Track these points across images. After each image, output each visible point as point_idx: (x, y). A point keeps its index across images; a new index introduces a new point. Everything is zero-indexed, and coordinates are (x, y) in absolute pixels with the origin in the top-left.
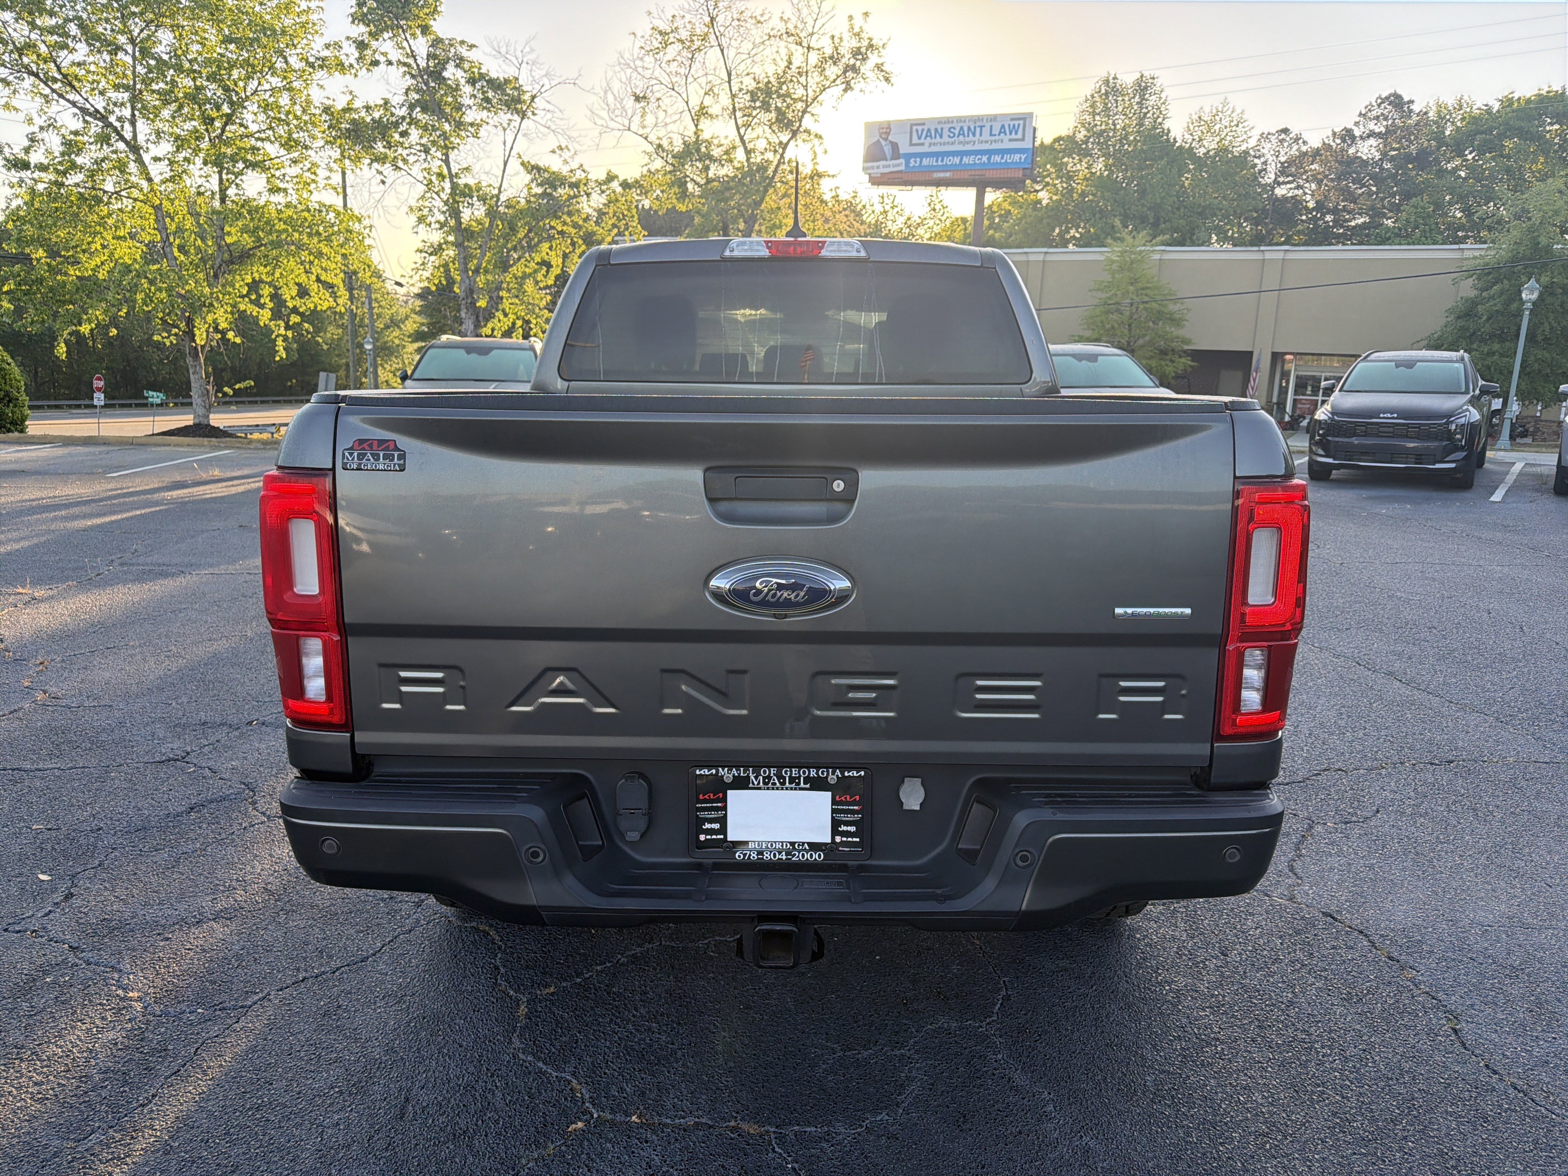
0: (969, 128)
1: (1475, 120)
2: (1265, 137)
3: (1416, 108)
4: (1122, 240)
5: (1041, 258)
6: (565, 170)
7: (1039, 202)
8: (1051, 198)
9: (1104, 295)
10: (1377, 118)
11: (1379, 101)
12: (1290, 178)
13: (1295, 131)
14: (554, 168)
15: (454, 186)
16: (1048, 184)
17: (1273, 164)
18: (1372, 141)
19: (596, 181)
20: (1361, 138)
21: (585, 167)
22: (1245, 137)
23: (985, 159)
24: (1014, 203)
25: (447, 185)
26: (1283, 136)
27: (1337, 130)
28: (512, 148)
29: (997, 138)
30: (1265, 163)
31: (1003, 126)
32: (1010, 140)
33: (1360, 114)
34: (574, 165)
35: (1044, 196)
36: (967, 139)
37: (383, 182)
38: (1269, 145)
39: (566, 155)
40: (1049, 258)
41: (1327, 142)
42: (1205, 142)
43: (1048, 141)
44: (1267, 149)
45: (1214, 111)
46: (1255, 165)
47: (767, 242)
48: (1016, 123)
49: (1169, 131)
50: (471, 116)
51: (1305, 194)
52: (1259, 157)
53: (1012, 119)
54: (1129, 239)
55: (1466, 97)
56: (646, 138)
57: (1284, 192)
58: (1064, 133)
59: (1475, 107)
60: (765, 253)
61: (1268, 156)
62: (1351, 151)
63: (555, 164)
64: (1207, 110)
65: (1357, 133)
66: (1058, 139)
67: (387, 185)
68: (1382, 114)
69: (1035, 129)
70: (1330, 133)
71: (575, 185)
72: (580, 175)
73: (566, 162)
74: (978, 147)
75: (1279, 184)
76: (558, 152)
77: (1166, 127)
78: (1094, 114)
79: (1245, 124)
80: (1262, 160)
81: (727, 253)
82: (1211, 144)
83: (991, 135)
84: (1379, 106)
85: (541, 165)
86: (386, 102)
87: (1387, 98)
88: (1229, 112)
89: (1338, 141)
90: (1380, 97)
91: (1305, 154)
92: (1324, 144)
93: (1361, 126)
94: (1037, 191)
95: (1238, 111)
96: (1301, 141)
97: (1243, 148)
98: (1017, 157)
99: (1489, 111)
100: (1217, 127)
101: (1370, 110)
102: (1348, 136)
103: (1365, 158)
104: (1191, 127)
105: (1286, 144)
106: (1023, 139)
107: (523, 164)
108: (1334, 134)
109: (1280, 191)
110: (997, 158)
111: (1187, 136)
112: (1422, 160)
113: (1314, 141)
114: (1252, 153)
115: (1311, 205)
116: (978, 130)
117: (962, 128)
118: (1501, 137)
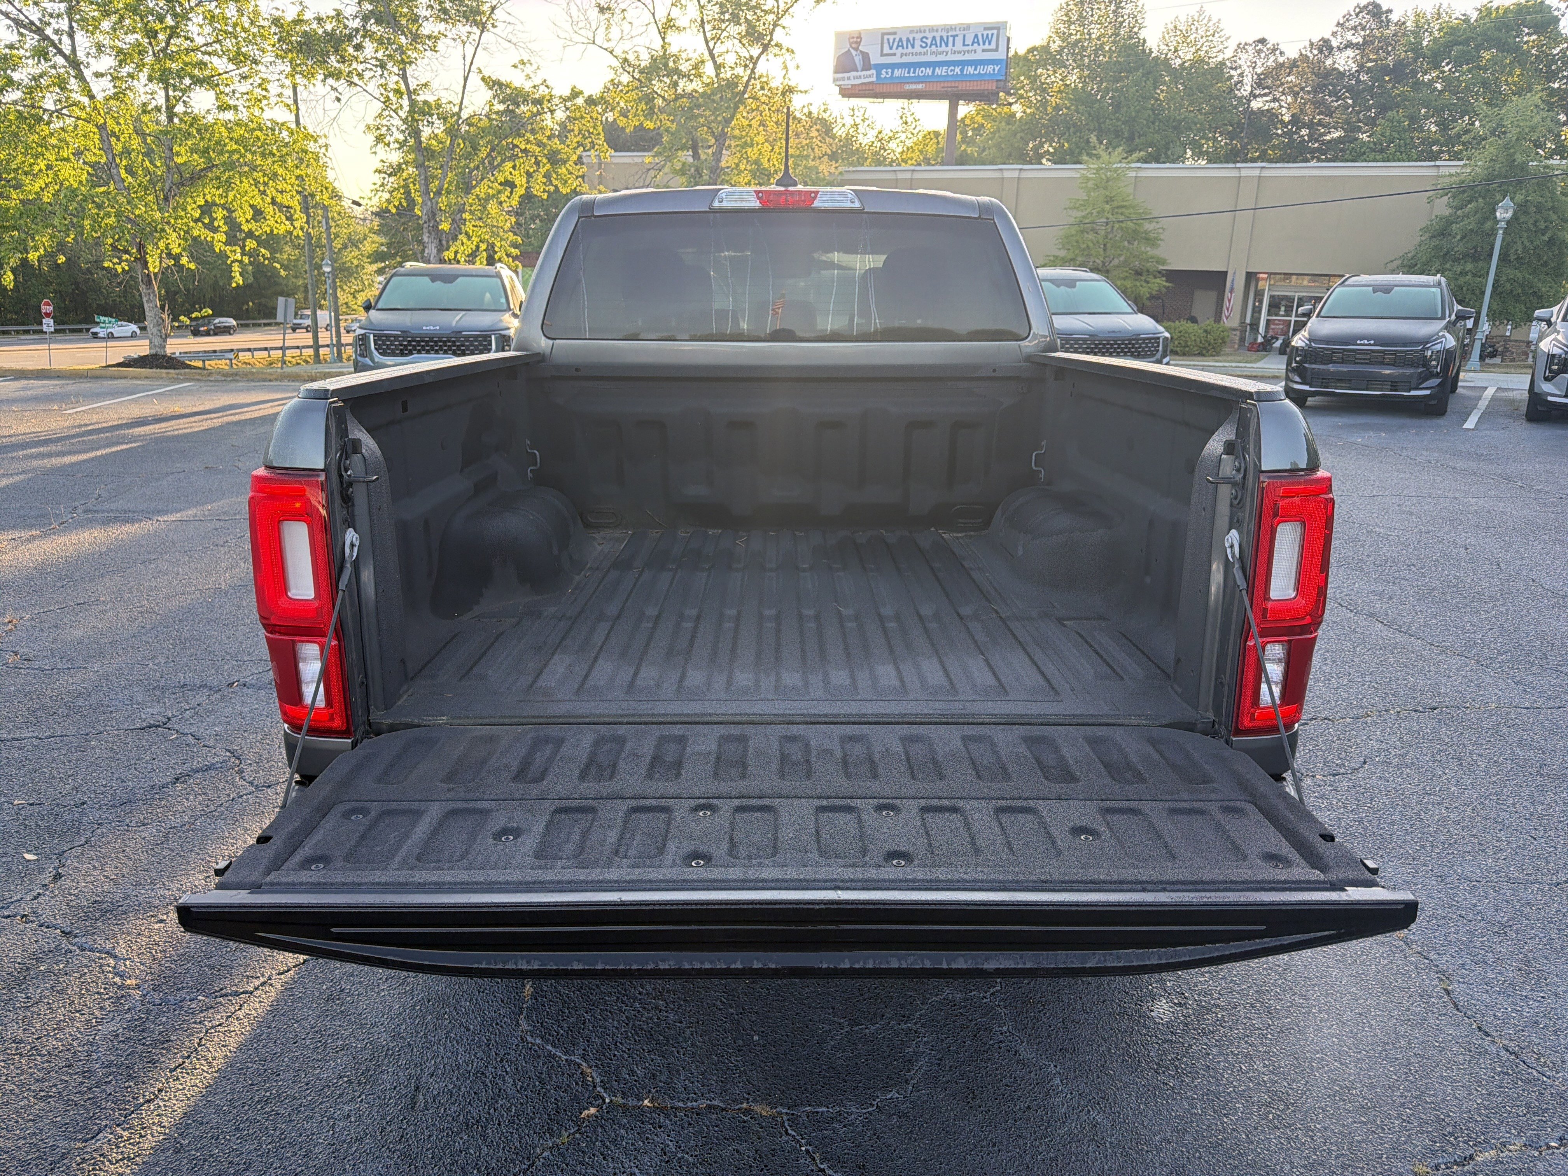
0: (942, 38)
1: (1453, 31)
2: (1242, 47)
3: (1394, 17)
4: (1098, 157)
5: (1015, 174)
6: (527, 86)
7: (1013, 115)
8: (1024, 112)
9: (1080, 214)
10: (1355, 28)
11: (1357, 10)
12: (1266, 91)
13: (1272, 40)
14: (517, 83)
15: (413, 103)
16: (1021, 97)
17: (1250, 76)
18: (1350, 52)
19: (561, 97)
20: (1339, 48)
21: (548, 83)
22: (1221, 47)
23: (957, 70)
24: (988, 116)
25: (405, 102)
26: (1260, 46)
27: (1314, 40)
28: (472, 63)
29: (970, 48)
30: (1241, 75)
31: (976, 36)
32: (984, 51)
33: (1338, 24)
34: (537, 81)
35: (1017, 109)
36: (940, 49)
37: (338, 100)
38: (1246, 56)
39: (528, 69)
40: (1024, 175)
41: (1304, 53)
42: (1180, 53)
43: (1022, 52)
44: (1244, 61)
45: (1190, 20)
46: (1231, 77)
47: (757, 192)
48: (990, 32)
49: (1145, 41)
50: (428, 28)
51: (1281, 107)
52: (1235, 69)
53: (985, 29)
54: (1105, 156)
55: (1444, 7)
56: (611, 52)
57: (1260, 105)
58: (1039, 42)
59: (1454, 17)
60: (756, 204)
61: (1244, 67)
62: (1329, 62)
63: (517, 80)
64: (1183, 19)
65: (1334, 43)
66: (1032, 50)
67: (343, 101)
68: (1360, 24)
69: (1008, 39)
70: (1307, 44)
71: (538, 102)
72: (543, 90)
73: (528, 77)
74: (951, 57)
75: (1255, 97)
76: (520, 66)
77: (1141, 37)
78: (1070, 22)
79: (1222, 33)
80: (1239, 71)
81: (716, 204)
82: (1187, 54)
83: (964, 45)
84: (1357, 15)
85: (503, 79)
86: (339, 13)
87: (1365, 7)
88: (1205, 21)
89: (1315, 52)
90: (1358, 6)
91: (1282, 65)
92: (1301, 54)
93: (1339, 37)
94: (1010, 104)
95: (1214, 20)
96: (1278, 52)
97: (1220, 59)
98: (990, 69)
99: (1467, 21)
100: (1192, 37)
101: (1348, 20)
102: (1325, 46)
103: (1342, 69)
104: (1167, 37)
105: (1263, 55)
106: (996, 50)
107: (483, 79)
108: (1312, 44)
109: (1256, 104)
110: (970, 70)
111: (1163, 47)
112: (1399, 72)
113: (1292, 53)
114: (1229, 64)
115: (1287, 118)
116: (951, 39)
117: (934, 38)
118: (1478, 48)
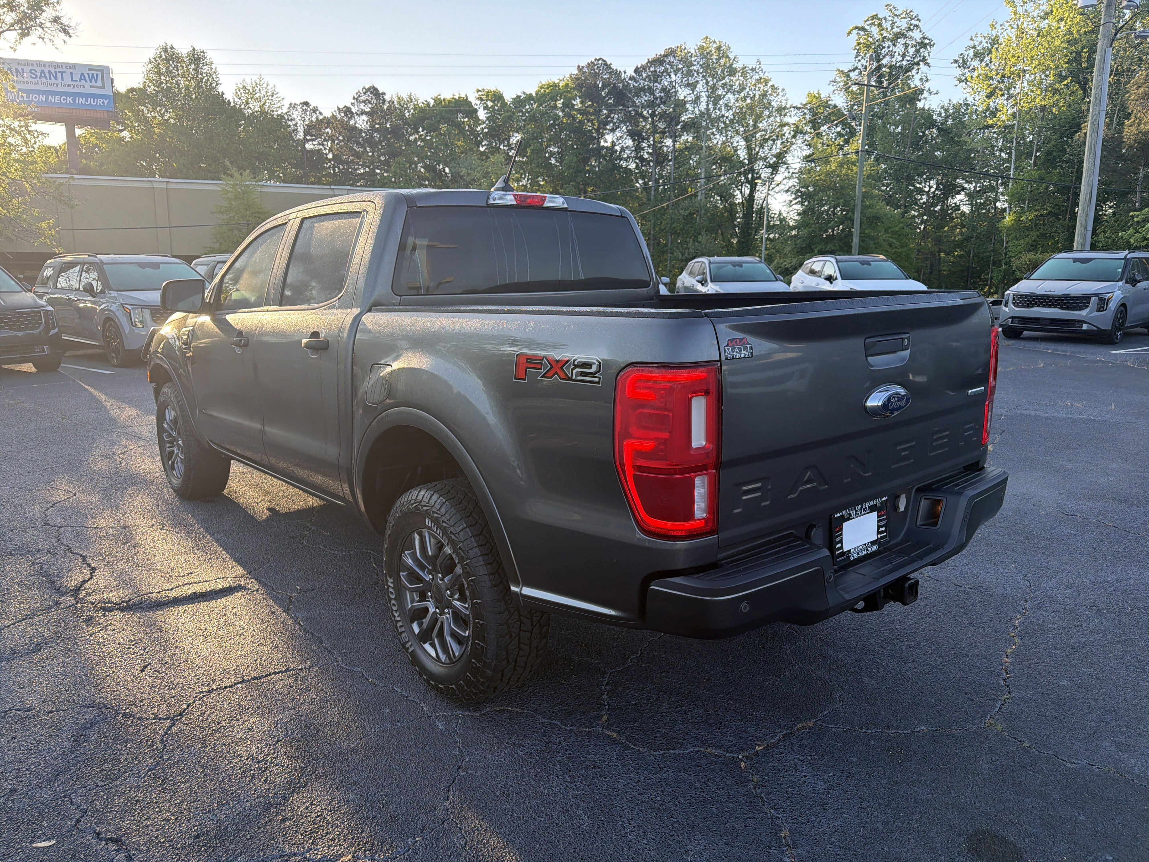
0: (50, 72)
1: (422, 110)
2: (292, 106)
3: (387, 98)
4: (232, 176)
5: (164, 186)
7: (122, 139)
8: (132, 137)
9: (225, 217)
10: (364, 102)
11: (364, 90)
12: (314, 137)
13: (313, 105)
16: (128, 126)
17: (302, 127)
18: (364, 117)
20: (357, 114)
22: (279, 104)
23: (69, 100)
24: (100, 138)
26: (305, 107)
27: (341, 107)
29: (78, 83)
30: (296, 125)
31: (82, 74)
32: (91, 87)
33: (354, 98)
35: (125, 134)
36: (49, 81)
38: (297, 113)
40: (171, 186)
41: (334, 113)
42: (251, 106)
43: (122, 90)
44: (296, 114)
45: (254, 83)
46: (290, 126)
48: (95, 73)
49: (223, 94)
51: (325, 149)
52: (291, 120)
53: (90, 70)
55: (413, 95)
57: (312, 147)
58: (136, 86)
59: (419, 102)
61: (297, 120)
62: (352, 122)
64: (248, 81)
65: (354, 110)
66: (132, 90)
68: (367, 100)
69: (112, 80)
70: (336, 109)
74: (60, 89)
75: (308, 141)
77: (220, 91)
78: (160, 74)
79: (278, 95)
80: (294, 122)
82: (255, 106)
83: (72, 80)
84: (365, 93)
87: (369, 89)
88: (265, 86)
89: (343, 115)
90: (364, 88)
91: (322, 121)
92: (333, 115)
93: (356, 106)
94: (121, 131)
95: (271, 85)
96: (318, 112)
97: (279, 112)
98: (100, 101)
99: (428, 105)
100: (257, 95)
101: (359, 96)
102: (347, 111)
103: (360, 127)
104: (239, 93)
105: (308, 113)
106: (103, 87)
108: (339, 109)
109: (309, 146)
110: (82, 101)
111: (237, 100)
112: (396, 132)
113: (327, 114)
114: (286, 117)
115: (330, 156)
116: (59, 75)
117: (42, 71)
118: (439, 122)
